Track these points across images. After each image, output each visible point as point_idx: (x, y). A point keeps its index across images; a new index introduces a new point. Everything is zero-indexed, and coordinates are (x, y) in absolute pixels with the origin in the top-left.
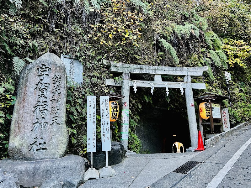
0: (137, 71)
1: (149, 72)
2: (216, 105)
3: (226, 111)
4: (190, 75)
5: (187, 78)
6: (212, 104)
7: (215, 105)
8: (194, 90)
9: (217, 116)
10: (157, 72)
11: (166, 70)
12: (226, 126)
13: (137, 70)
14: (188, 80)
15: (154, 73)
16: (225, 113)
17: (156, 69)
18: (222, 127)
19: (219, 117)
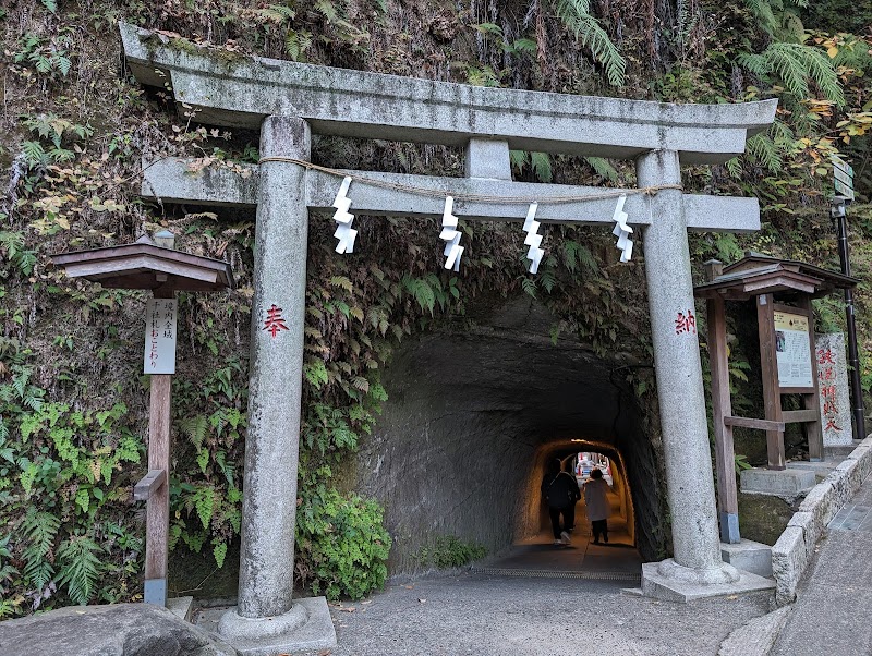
0: (359, 113)
1: (434, 119)
2: (793, 317)
3: (833, 351)
4: (676, 149)
5: (661, 163)
6: (777, 315)
7: (788, 317)
8: (694, 235)
9: (795, 374)
10: (484, 123)
11: (538, 113)
12: (832, 424)
13: (355, 105)
14: (663, 173)
15: (463, 128)
16: (828, 356)
17: (479, 102)
18: (814, 428)
19: (806, 381)
